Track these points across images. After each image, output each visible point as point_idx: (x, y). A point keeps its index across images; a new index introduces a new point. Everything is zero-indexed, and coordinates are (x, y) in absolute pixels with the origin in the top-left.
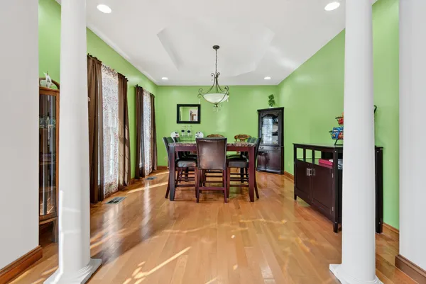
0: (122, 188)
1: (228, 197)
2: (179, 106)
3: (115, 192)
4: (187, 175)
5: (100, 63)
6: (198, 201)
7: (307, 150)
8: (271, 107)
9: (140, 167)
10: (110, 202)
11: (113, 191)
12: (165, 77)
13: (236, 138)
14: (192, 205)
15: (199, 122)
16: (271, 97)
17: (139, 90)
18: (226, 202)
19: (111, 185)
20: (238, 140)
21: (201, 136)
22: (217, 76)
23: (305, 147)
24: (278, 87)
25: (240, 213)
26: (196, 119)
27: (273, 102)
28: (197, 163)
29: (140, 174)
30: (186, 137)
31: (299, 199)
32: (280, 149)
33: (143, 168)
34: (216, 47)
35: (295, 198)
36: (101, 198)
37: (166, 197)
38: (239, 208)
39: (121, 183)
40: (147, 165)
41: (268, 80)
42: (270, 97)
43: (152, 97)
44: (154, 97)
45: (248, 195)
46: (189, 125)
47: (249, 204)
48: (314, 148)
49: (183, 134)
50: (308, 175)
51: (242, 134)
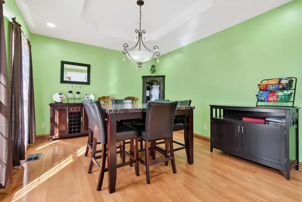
2: (63, 63)
8: (153, 75)
15: (88, 83)
16: (154, 66)
22: (142, 34)
27: (155, 70)
30: (74, 99)
34: (141, 3)
35: (211, 151)
42: (152, 66)
46: (77, 86)
50: (241, 131)
51: (131, 96)
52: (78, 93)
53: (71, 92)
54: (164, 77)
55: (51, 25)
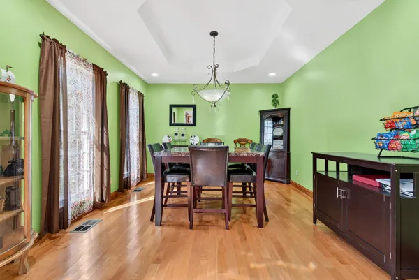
0: (99, 206)
1: (229, 220)
2: (171, 107)
3: (89, 212)
4: (179, 189)
5: (63, 48)
6: (191, 228)
7: (329, 161)
8: (274, 108)
9: (126, 176)
10: (77, 230)
11: (86, 211)
12: (155, 73)
13: (235, 142)
14: (184, 232)
15: (194, 124)
16: (275, 97)
17: (123, 88)
18: (227, 228)
19: (82, 204)
20: (238, 145)
21: (196, 141)
22: (215, 69)
23: (327, 158)
24: (282, 85)
25: (248, 250)
26: (191, 121)
27: (277, 101)
28: (190, 178)
29: (124, 185)
30: (180, 141)
31: (319, 223)
32: (285, 155)
33: (128, 178)
34: (214, 34)
35: (315, 222)
36: (63, 225)
37: (152, 220)
38: (245, 239)
39: (97, 200)
40: (134, 173)
41: (272, 77)
42: (273, 96)
43: (141, 96)
44: (143, 96)
45: (254, 216)
46: (183, 128)
47: (257, 230)
48: (339, 160)
49: (176, 138)
50: (340, 197)
51: (242, 138)
52: (183, 135)
53: (176, 134)
54: (288, 109)
55: (155, 75)
